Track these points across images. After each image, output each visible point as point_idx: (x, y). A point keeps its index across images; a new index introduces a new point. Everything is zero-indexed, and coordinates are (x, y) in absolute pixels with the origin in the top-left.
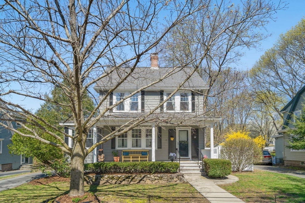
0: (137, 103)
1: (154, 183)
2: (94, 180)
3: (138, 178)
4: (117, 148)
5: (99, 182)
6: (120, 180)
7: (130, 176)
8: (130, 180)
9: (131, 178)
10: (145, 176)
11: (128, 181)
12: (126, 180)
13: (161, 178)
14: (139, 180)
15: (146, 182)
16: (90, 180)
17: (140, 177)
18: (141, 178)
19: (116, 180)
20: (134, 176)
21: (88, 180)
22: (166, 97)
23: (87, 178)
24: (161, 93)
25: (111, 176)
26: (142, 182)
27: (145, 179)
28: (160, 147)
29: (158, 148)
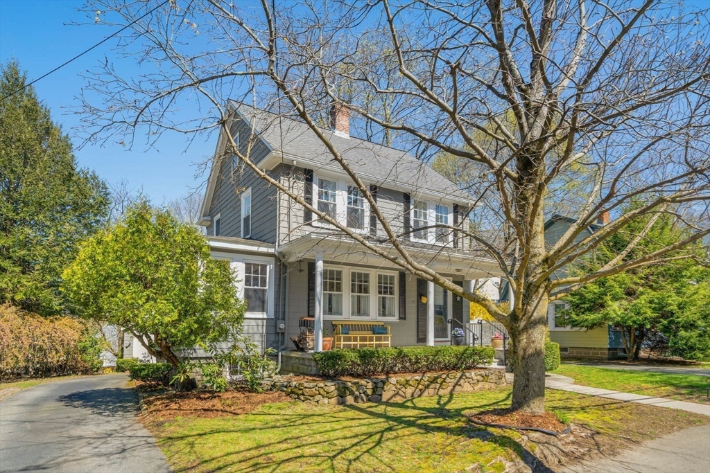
1: (477, 388)
2: (369, 392)
3: (451, 381)
5: (381, 395)
6: (420, 386)
7: (436, 378)
8: (438, 386)
9: (439, 381)
10: (462, 375)
11: (435, 388)
12: (431, 387)
14: (453, 384)
15: (465, 389)
16: (361, 391)
17: (455, 378)
18: (456, 381)
19: (414, 389)
20: (444, 376)
21: (357, 393)
23: (355, 387)
26: (457, 388)
27: (462, 381)
28: (403, 317)
29: (400, 318)
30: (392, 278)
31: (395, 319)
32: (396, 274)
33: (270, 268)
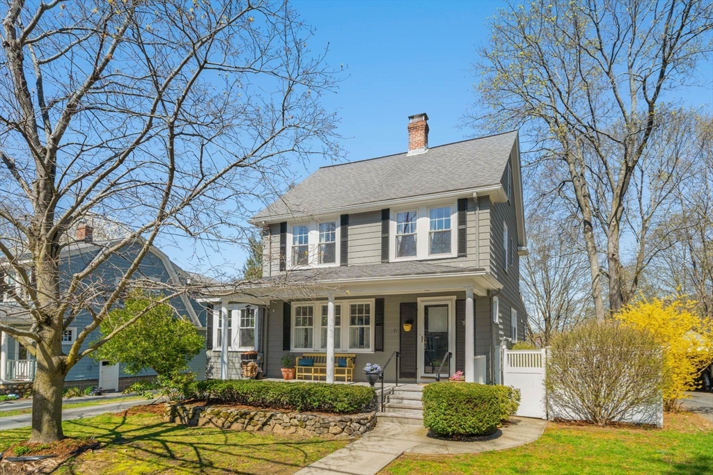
0: (334, 245)
1: (288, 432)
2: (190, 416)
3: (261, 419)
4: (293, 349)
5: (198, 420)
6: (229, 419)
7: (246, 414)
8: (247, 421)
9: (248, 417)
10: (272, 415)
11: (244, 423)
12: (239, 421)
13: (303, 424)
14: (262, 423)
15: (275, 430)
17: (265, 416)
18: (265, 420)
20: (254, 413)
22: (396, 223)
24: (385, 215)
25: (216, 410)
26: (266, 428)
27: (272, 422)
28: (379, 347)
29: (376, 350)
30: (368, 306)
31: (370, 350)
32: (372, 303)
33: (256, 311)
